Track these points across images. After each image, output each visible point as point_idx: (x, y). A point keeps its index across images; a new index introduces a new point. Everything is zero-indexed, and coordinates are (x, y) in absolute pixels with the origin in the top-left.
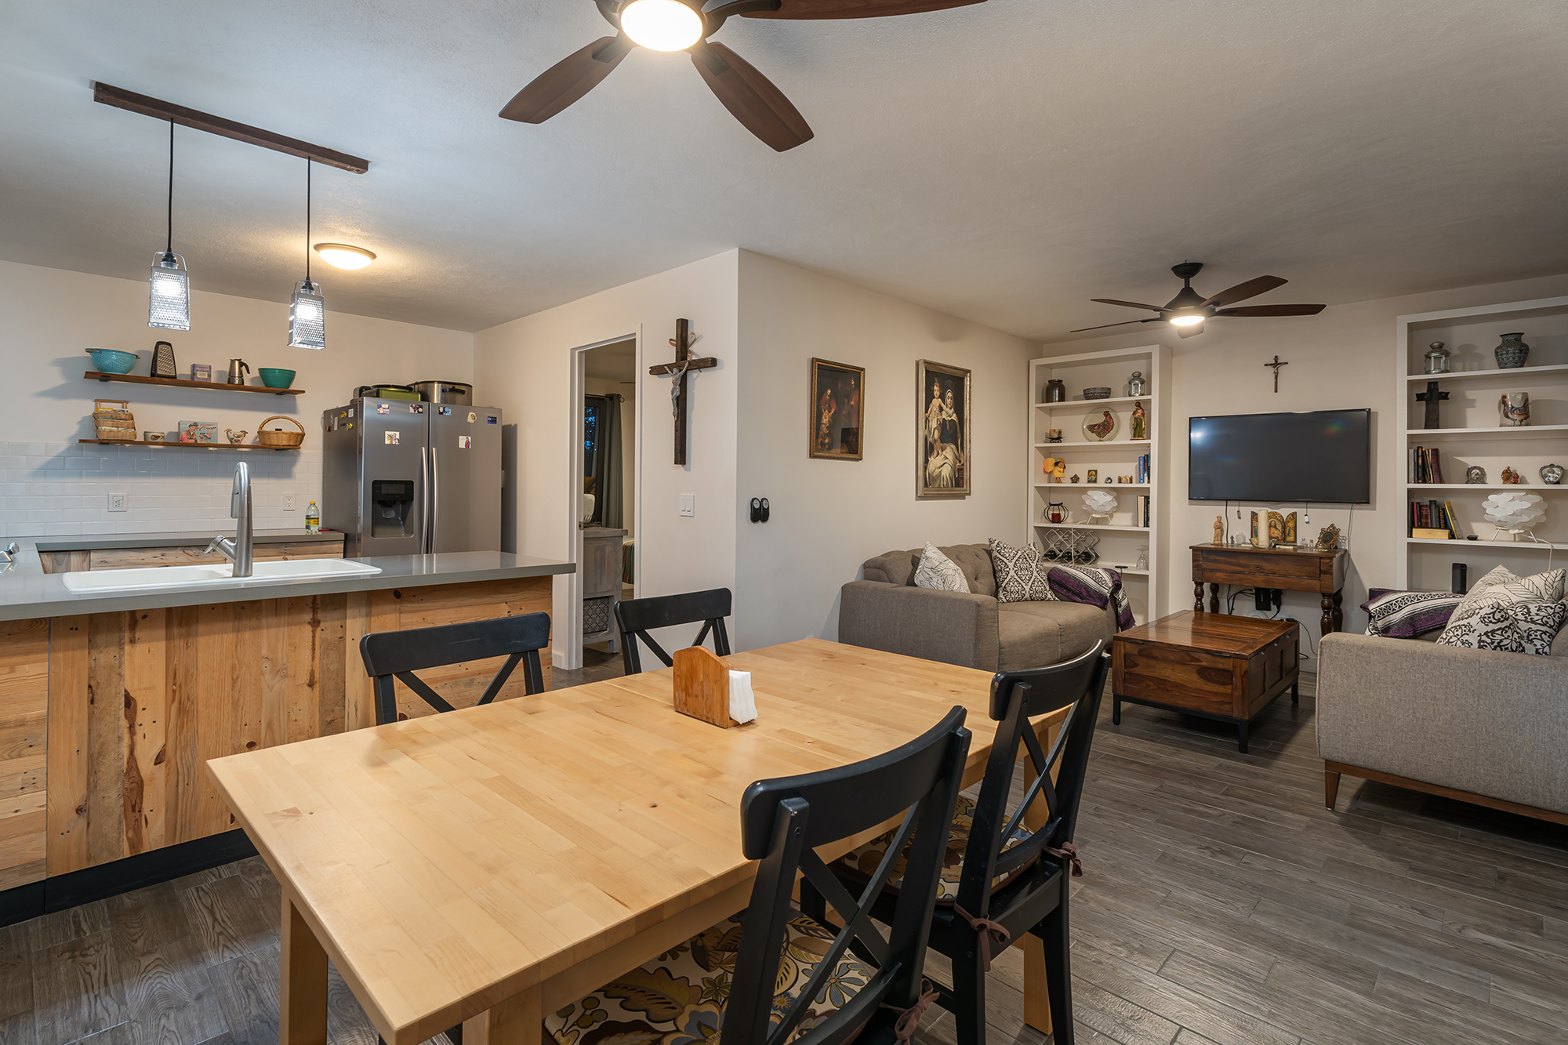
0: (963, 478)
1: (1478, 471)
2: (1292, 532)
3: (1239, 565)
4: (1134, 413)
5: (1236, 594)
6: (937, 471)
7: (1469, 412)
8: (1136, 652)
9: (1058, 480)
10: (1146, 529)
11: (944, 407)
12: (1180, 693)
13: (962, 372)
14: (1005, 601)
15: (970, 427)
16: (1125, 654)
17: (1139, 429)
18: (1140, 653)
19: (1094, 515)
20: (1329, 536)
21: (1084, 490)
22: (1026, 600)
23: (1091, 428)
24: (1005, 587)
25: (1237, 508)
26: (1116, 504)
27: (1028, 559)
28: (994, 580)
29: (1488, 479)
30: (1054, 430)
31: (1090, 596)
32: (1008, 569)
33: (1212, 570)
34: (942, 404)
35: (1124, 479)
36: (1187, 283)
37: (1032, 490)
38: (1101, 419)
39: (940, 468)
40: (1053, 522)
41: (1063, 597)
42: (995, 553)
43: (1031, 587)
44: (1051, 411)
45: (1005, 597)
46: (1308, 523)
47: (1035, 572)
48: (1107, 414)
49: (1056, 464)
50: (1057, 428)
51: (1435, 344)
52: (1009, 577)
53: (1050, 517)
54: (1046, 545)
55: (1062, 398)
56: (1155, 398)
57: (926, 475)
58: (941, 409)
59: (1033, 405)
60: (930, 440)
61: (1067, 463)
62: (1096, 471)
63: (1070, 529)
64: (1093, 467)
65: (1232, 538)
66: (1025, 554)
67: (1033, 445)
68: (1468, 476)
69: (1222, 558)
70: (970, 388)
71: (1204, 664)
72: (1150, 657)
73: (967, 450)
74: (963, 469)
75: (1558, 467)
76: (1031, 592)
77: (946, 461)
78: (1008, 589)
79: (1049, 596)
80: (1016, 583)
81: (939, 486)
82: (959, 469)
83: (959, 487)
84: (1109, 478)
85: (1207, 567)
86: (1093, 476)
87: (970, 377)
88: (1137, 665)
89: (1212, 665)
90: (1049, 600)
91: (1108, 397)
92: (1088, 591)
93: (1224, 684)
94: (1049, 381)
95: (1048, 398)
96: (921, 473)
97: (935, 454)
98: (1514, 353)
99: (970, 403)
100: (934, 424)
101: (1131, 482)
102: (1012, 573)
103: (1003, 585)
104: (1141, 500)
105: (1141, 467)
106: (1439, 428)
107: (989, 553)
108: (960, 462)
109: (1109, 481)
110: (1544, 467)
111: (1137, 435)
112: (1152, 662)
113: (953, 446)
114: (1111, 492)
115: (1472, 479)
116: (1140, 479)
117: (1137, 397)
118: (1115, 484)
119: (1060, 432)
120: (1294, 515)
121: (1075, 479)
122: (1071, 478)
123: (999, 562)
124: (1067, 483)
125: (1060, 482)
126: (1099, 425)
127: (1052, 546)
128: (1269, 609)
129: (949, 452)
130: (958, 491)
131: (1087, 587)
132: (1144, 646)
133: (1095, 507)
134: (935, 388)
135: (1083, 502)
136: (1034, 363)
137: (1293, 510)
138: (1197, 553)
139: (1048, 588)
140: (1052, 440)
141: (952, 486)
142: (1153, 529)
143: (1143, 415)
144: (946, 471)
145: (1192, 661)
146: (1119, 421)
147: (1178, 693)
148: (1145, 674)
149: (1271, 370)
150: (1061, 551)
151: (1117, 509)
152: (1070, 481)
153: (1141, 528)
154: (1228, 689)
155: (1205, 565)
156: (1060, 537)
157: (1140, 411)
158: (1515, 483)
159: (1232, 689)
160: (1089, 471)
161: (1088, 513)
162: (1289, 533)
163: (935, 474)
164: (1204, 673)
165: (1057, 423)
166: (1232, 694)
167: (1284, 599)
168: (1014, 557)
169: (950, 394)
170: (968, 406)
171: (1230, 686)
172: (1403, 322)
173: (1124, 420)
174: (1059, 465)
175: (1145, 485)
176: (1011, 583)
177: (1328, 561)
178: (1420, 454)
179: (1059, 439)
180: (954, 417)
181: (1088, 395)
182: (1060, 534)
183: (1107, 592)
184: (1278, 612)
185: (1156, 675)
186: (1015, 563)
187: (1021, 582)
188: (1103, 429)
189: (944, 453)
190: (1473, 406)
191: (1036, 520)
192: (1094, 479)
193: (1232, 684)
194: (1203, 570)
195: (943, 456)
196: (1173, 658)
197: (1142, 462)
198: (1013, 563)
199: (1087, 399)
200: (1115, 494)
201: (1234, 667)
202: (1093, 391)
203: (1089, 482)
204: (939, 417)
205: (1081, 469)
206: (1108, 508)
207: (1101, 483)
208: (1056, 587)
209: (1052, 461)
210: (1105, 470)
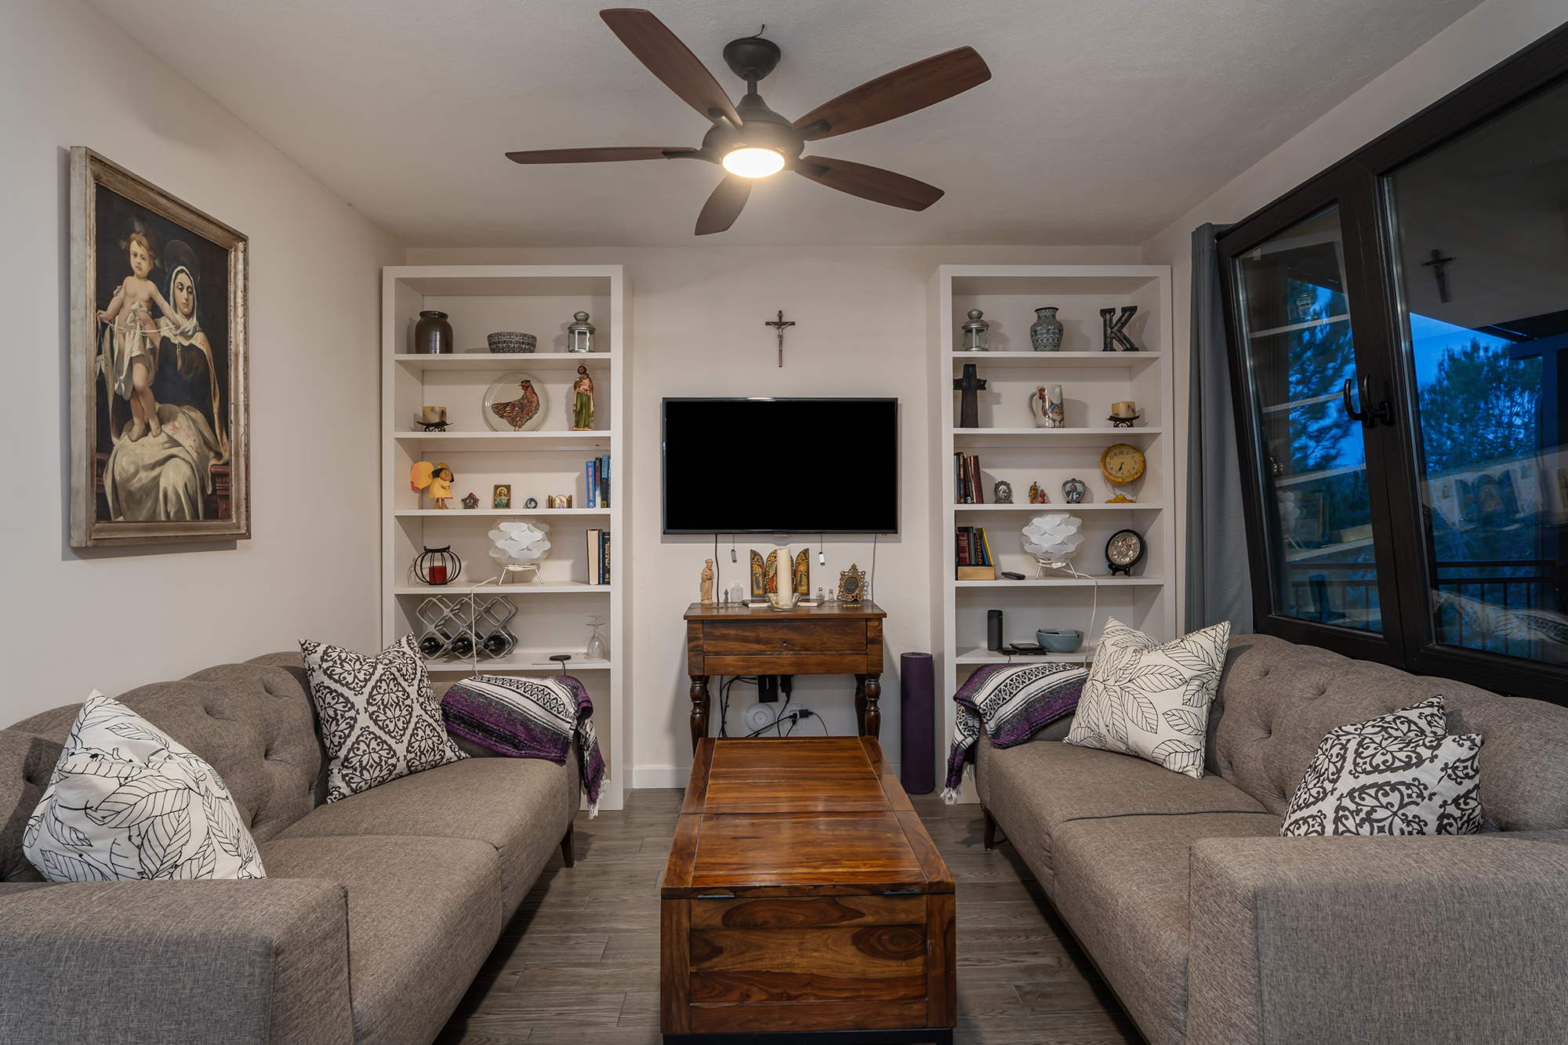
0: (227, 498)
1: (1005, 488)
2: (804, 579)
3: (758, 641)
4: (577, 385)
5: (731, 682)
6: (145, 477)
7: (996, 410)
8: (717, 921)
9: (440, 503)
10: (603, 588)
11: (166, 308)
12: (818, 997)
13: (220, 232)
14: (345, 790)
15: (246, 375)
16: (692, 930)
17: (585, 413)
18: (728, 921)
19: (512, 568)
20: (852, 582)
21: (491, 522)
22: (400, 776)
23: (500, 409)
24: (346, 759)
25: (730, 546)
26: (547, 545)
27: (401, 680)
28: (316, 745)
29: (1014, 498)
30: (433, 409)
31: (534, 739)
32: (352, 713)
33: (718, 654)
34: (160, 299)
35: (558, 501)
36: (752, 88)
37: (390, 524)
38: (516, 393)
39: (154, 466)
40: (433, 582)
41: (474, 748)
42: (318, 678)
43: (410, 743)
44: (424, 374)
45: (348, 784)
46: (823, 564)
47: (416, 706)
48: (526, 385)
49: (436, 474)
50: (438, 405)
51: (974, 313)
52: (357, 732)
53: (426, 572)
54: (417, 627)
55: (447, 348)
56: (616, 356)
57: (101, 486)
58: (155, 312)
59: (391, 356)
60: (115, 386)
61: (457, 472)
62: (508, 487)
63: (466, 595)
64: (502, 479)
65: (726, 593)
66: (394, 670)
67: (391, 434)
68: (996, 494)
69: (733, 632)
70: (246, 278)
71: (869, 919)
72: (748, 926)
73: (238, 429)
74: (227, 475)
75: (1080, 482)
76: (410, 756)
77: (174, 451)
78: (355, 760)
79: (449, 754)
80: (373, 744)
81: (153, 517)
82: (215, 476)
83: (216, 518)
84: (532, 500)
85: (710, 649)
86: (502, 496)
87: (245, 251)
88: (719, 951)
89: (885, 918)
90: (449, 762)
91: (532, 352)
92: (528, 730)
93: (906, 956)
94: (423, 314)
95: (420, 344)
96: (81, 478)
97: (137, 428)
98: (1054, 333)
99: (245, 315)
100: (131, 346)
101: (570, 506)
102: (363, 720)
103: (342, 754)
104: (593, 537)
105: (591, 479)
106: (977, 427)
107: (303, 675)
108: (219, 455)
109: (533, 504)
110: (1067, 482)
111: (582, 423)
112: (754, 937)
113: (198, 416)
114: (540, 525)
115: (1001, 499)
116: (589, 501)
117: (583, 355)
118: (543, 510)
119: (443, 413)
120: (806, 552)
121: (471, 501)
122: (464, 501)
123: (329, 698)
124: (457, 510)
125: (444, 507)
126: (513, 405)
127: (431, 629)
128: (775, 699)
129: (185, 428)
130: (213, 528)
131: (526, 722)
132: (737, 903)
133: (514, 552)
134: (134, 247)
135: (491, 544)
136: (392, 274)
137: (804, 546)
138: (696, 626)
139: (445, 736)
140: (428, 426)
141: (195, 516)
142: (615, 588)
143: (592, 388)
144: (175, 478)
145: (842, 918)
146: (547, 401)
147: (813, 1000)
148: (739, 968)
149: (773, 331)
150: (448, 638)
151: (549, 555)
152: (461, 505)
153: (594, 587)
154: (916, 966)
155: (708, 646)
156: (447, 611)
157: (587, 381)
158: (1043, 502)
159: (925, 964)
160: (497, 487)
161: (498, 565)
162: (801, 581)
163: (135, 484)
164: (867, 940)
165: (436, 396)
166: (925, 976)
167: (796, 682)
168: (366, 681)
169: (184, 279)
170: (240, 321)
171: (919, 960)
172: (946, 274)
173: (557, 396)
174: (443, 474)
175: (598, 510)
176: (363, 746)
177: (877, 623)
178: (961, 463)
179: (441, 425)
180: (199, 340)
181: (496, 344)
182: (447, 606)
183: (567, 727)
184: (787, 702)
185: (764, 965)
186: (371, 695)
187: (386, 737)
188: (518, 412)
189: (168, 429)
190: (998, 403)
191: (399, 583)
192: (505, 501)
193: (925, 951)
194: (705, 654)
195: (163, 438)
196: (801, 918)
197: (591, 470)
198: (366, 696)
199: (493, 351)
200: (547, 527)
201: (929, 914)
202: (507, 338)
203: (496, 506)
204: (150, 330)
205: (481, 483)
206: (536, 554)
207: (517, 509)
208: (462, 729)
209: (427, 467)
210: (529, 484)
